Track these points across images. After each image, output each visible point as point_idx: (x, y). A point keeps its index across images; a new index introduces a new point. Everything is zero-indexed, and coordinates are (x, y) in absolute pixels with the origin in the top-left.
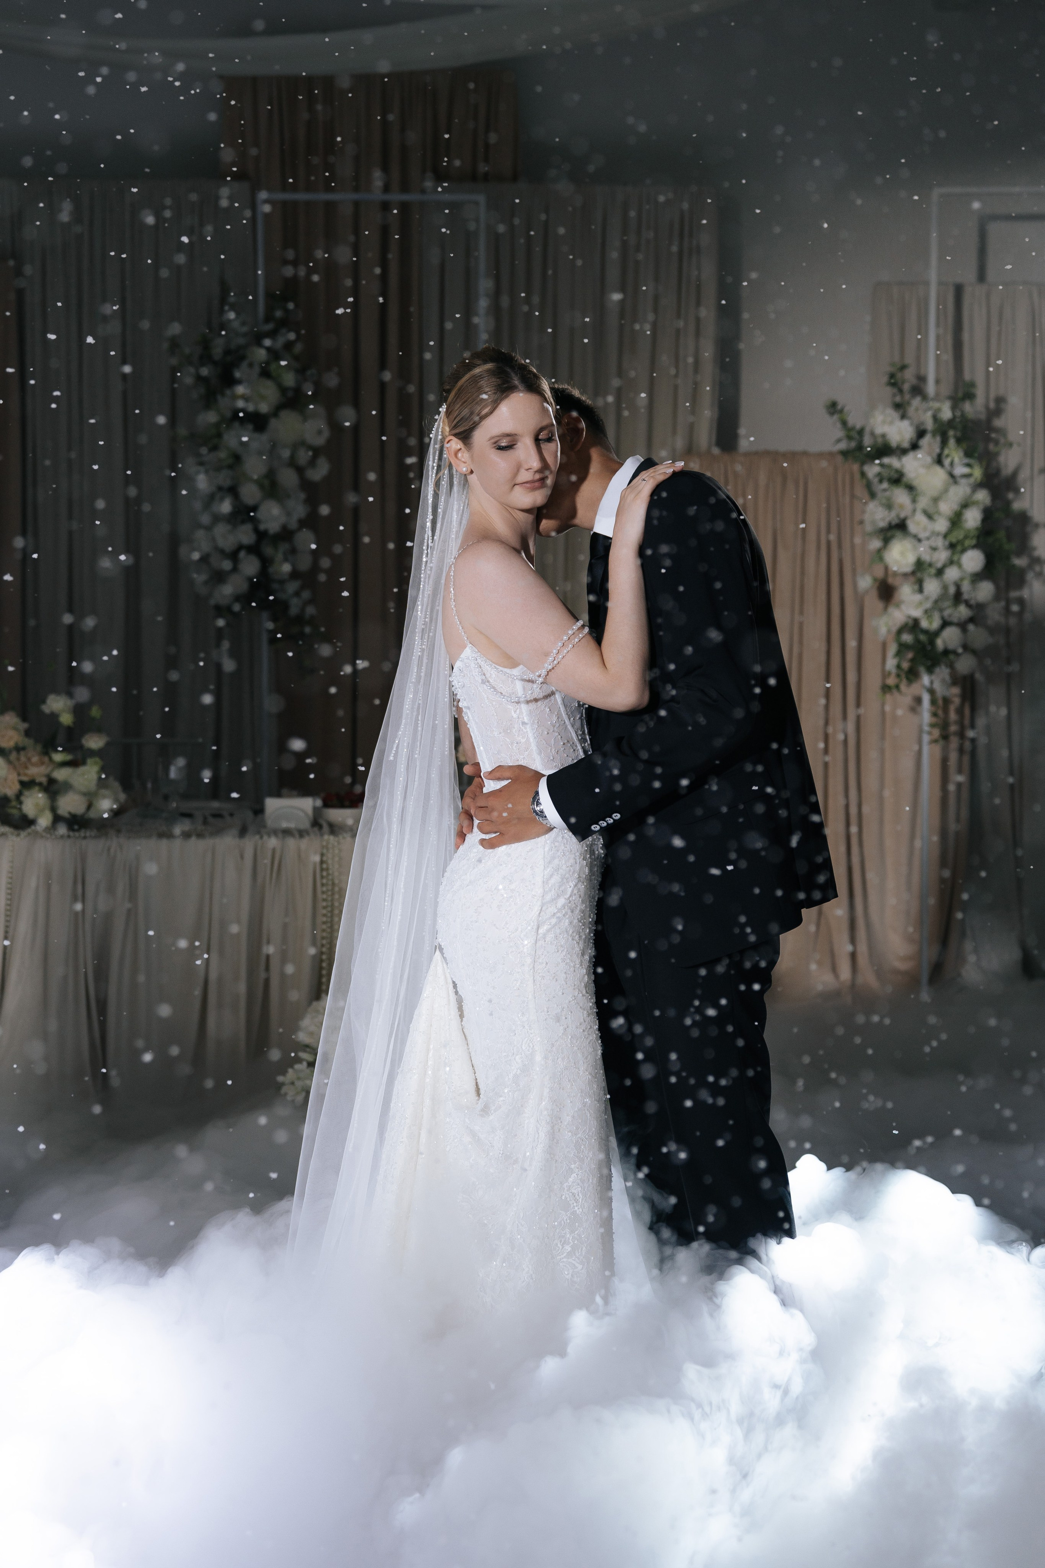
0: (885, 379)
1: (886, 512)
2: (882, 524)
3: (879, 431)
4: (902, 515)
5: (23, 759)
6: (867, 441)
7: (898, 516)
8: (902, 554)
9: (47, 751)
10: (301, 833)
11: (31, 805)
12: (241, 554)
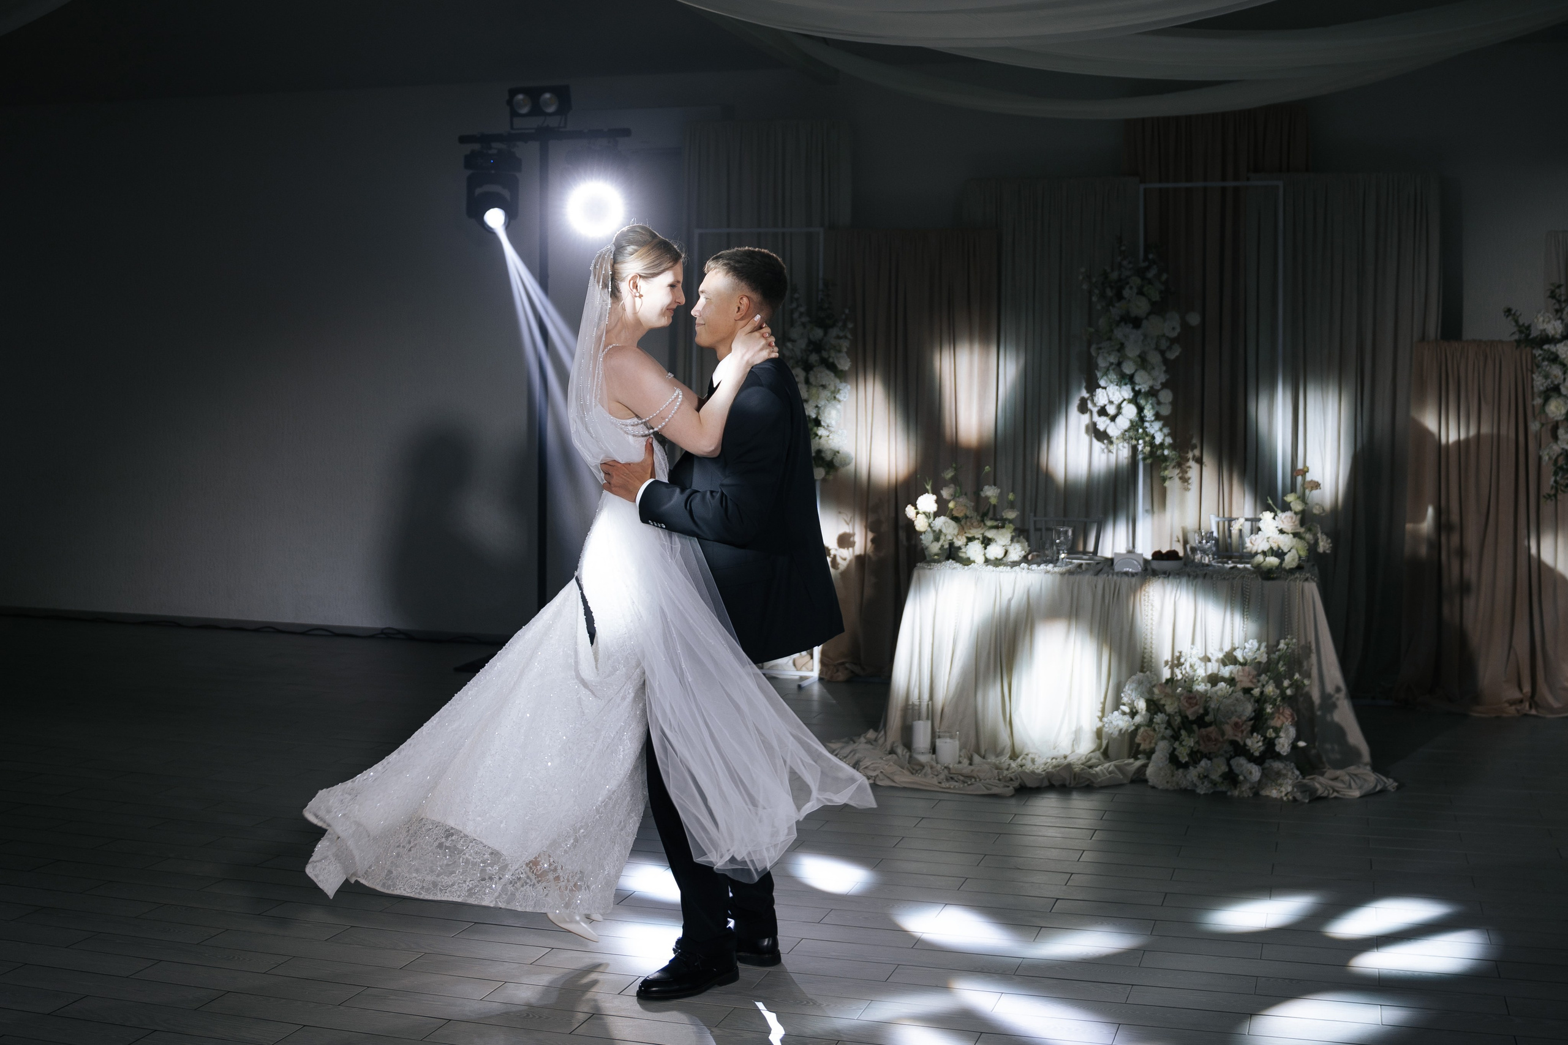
0: (1548, 293)
1: (1544, 381)
2: (1542, 388)
3: (1541, 327)
4: (1556, 383)
5: (968, 524)
6: (1534, 333)
7: (1552, 382)
8: (1557, 407)
9: (983, 521)
10: (1133, 574)
11: (973, 551)
12: (1124, 404)
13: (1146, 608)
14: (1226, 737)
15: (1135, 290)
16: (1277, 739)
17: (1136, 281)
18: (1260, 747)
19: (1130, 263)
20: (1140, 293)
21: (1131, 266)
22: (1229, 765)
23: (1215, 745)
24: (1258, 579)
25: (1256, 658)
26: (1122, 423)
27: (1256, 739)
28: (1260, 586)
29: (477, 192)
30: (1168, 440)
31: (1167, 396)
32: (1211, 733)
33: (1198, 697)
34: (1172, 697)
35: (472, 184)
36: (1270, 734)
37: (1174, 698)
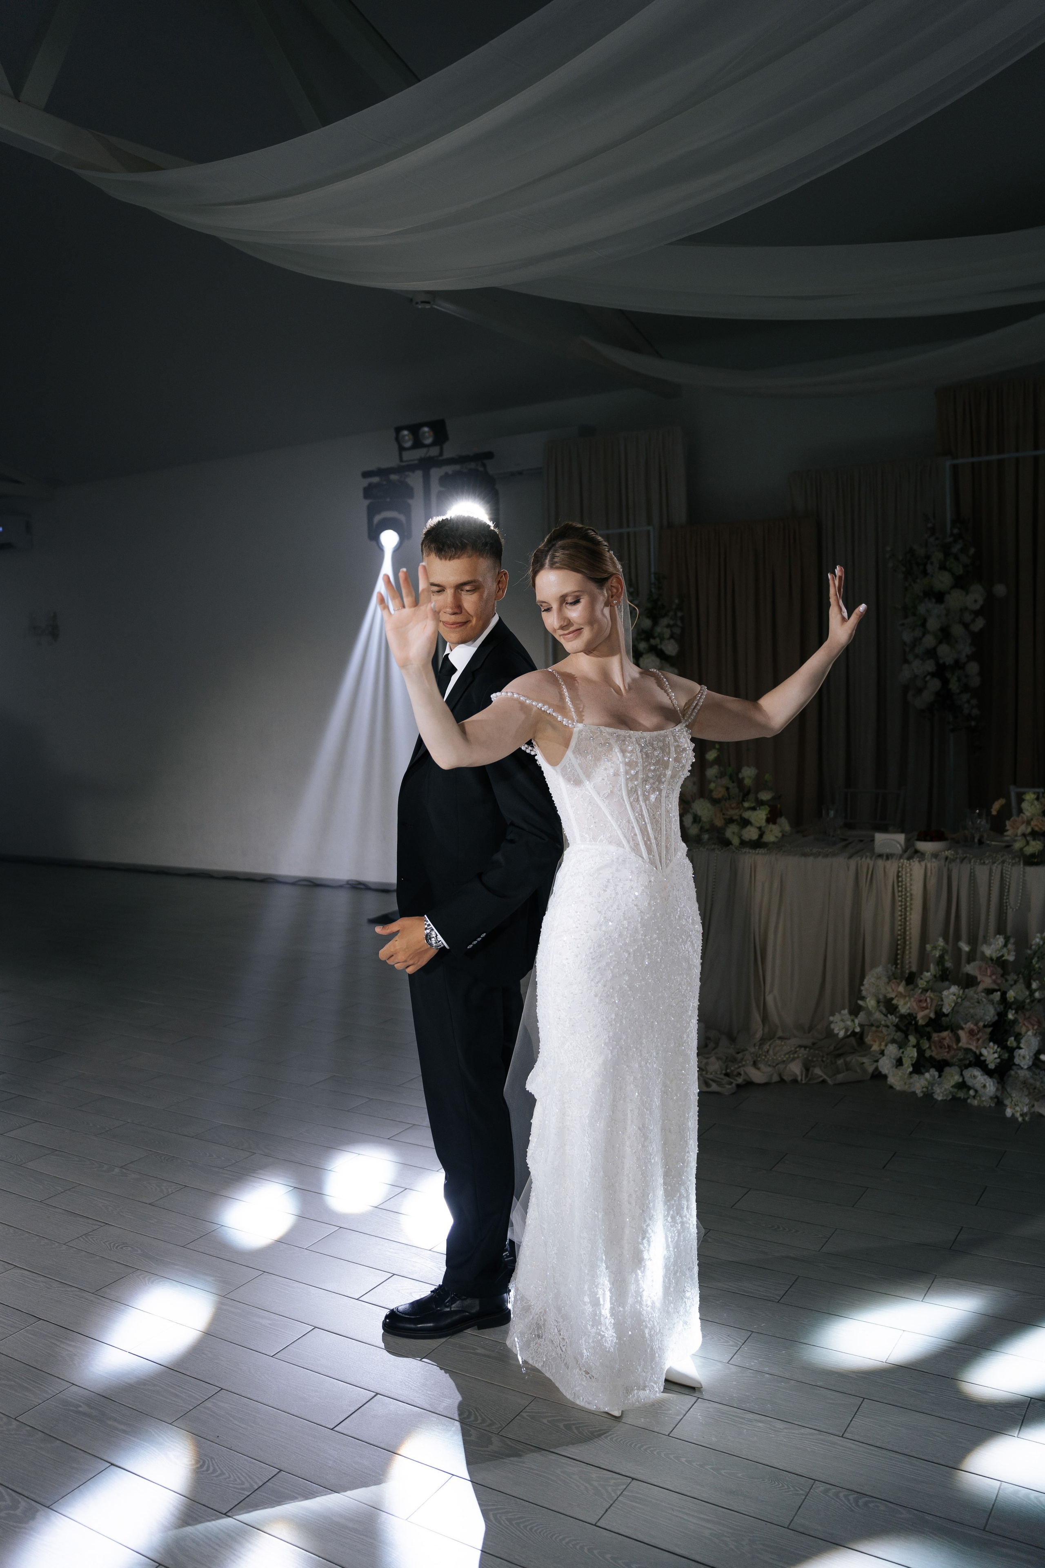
5: (728, 805)
9: (743, 800)
10: (888, 857)
11: (731, 832)
12: (928, 678)
13: (900, 894)
14: (960, 1045)
15: (937, 565)
16: (1017, 1050)
17: (939, 556)
18: (996, 1058)
19: (936, 539)
20: (943, 567)
21: (937, 542)
22: (962, 1075)
23: (948, 1052)
24: (1020, 864)
25: (1003, 956)
26: (928, 696)
27: (993, 1049)
28: (1022, 873)
29: (377, 519)
30: (975, 712)
31: (973, 668)
32: (944, 1039)
33: (929, 1000)
34: (905, 997)
35: (371, 512)
36: (1010, 1044)
37: (907, 999)
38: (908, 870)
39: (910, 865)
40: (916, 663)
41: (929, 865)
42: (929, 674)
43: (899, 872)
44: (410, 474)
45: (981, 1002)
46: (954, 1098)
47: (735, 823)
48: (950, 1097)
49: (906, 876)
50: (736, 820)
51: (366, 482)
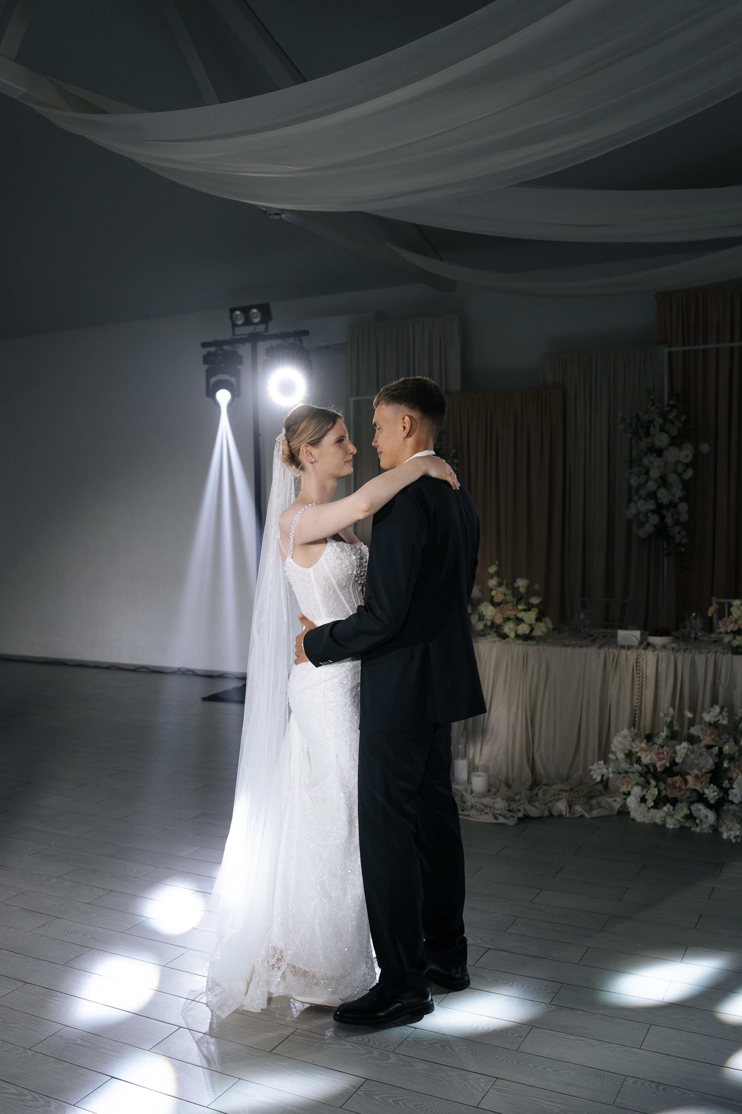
5: (506, 607)
9: (517, 604)
10: (629, 648)
11: (508, 628)
12: (650, 514)
13: (638, 675)
14: (688, 786)
15: (658, 428)
16: (731, 790)
17: (659, 421)
18: (715, 796)
19: (657, 408)
20: (662, 430)
21: (657, 410)
22: (689, 809)
23: (679, 792)
24: (728, 653)
25: (718, 721)
26: (648, 528)
27: (713, 789)
28: (730, 660)
29: (213, 380)
30: (685, 540)
31: (683, 507)
32: (676, 782)
33: (665, 753)
34: (646, 751)
35: (209, 374)
36: (726, 785)
37: (648, 752)
38: (645, 657)
39: (646, 654)
40: (641, 502)
41: (660, 654)
42: (650, 511)
43: (637, 659)
44: (241, 345)
45: (703, 755)
46: (682, 828)
47: (511, 621)
48: (679, 826)
49: (643, 662)
50: (512, 619)
51: (205, 351)
